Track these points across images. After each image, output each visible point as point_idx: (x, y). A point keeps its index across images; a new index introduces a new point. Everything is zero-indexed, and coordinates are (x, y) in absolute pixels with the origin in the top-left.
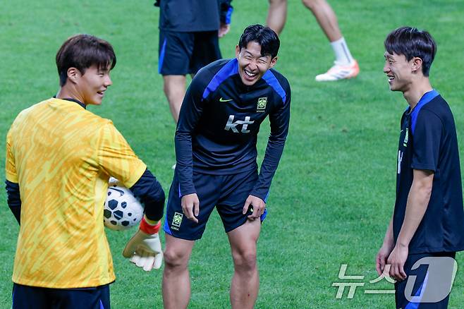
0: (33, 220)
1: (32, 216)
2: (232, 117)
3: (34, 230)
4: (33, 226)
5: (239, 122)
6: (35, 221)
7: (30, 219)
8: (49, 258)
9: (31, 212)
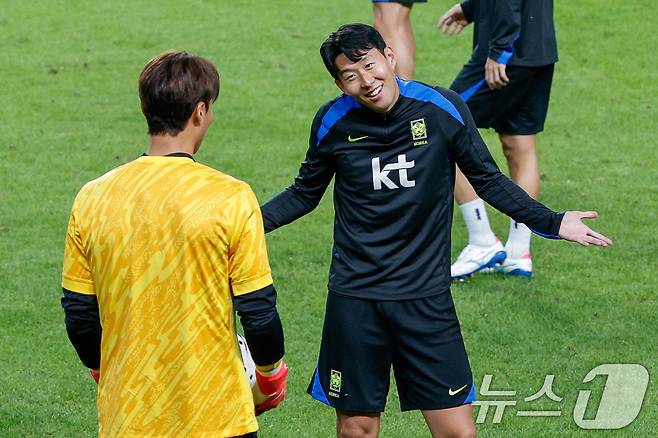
0: (143, 343)
1: (138, 339)
2: (376, 161)
3: (146, 357)
4: (144, 352)
5: (390, 167)
6: (146, 345)
7: (136, 342)
8: (175, 397)
9: (137, 331)
